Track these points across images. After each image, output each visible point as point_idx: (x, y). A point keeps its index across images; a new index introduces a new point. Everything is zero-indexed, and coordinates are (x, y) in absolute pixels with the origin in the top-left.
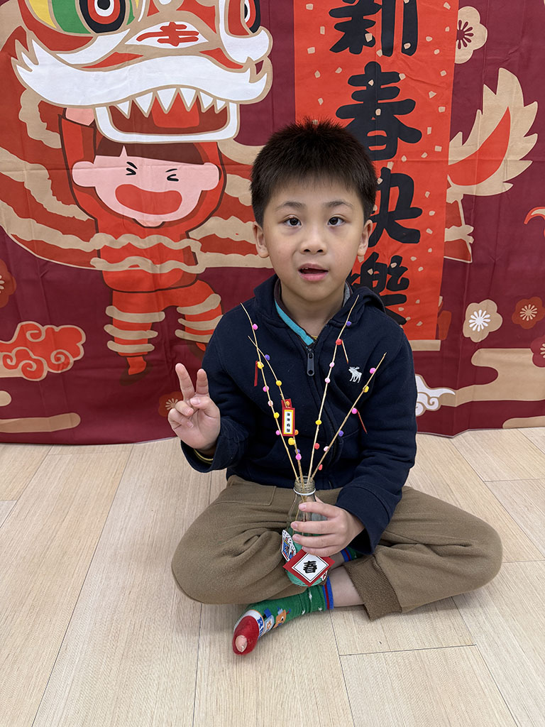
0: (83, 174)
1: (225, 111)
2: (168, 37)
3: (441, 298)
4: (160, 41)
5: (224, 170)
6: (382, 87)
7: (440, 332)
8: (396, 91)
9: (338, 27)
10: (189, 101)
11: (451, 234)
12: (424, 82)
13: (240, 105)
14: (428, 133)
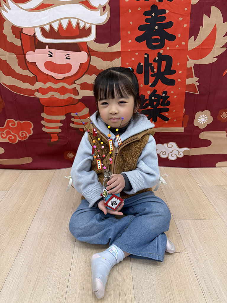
0: (30, 57)
1: (90, 29)
3: (184, 109)
5: (90, 54)
6: (158, 16)
7: (184, 124)
8: (164, 18)
10: (74, 24)
11: (189, 81)
12: (177, 14)
13: (96, 26)
14: (179, 37)
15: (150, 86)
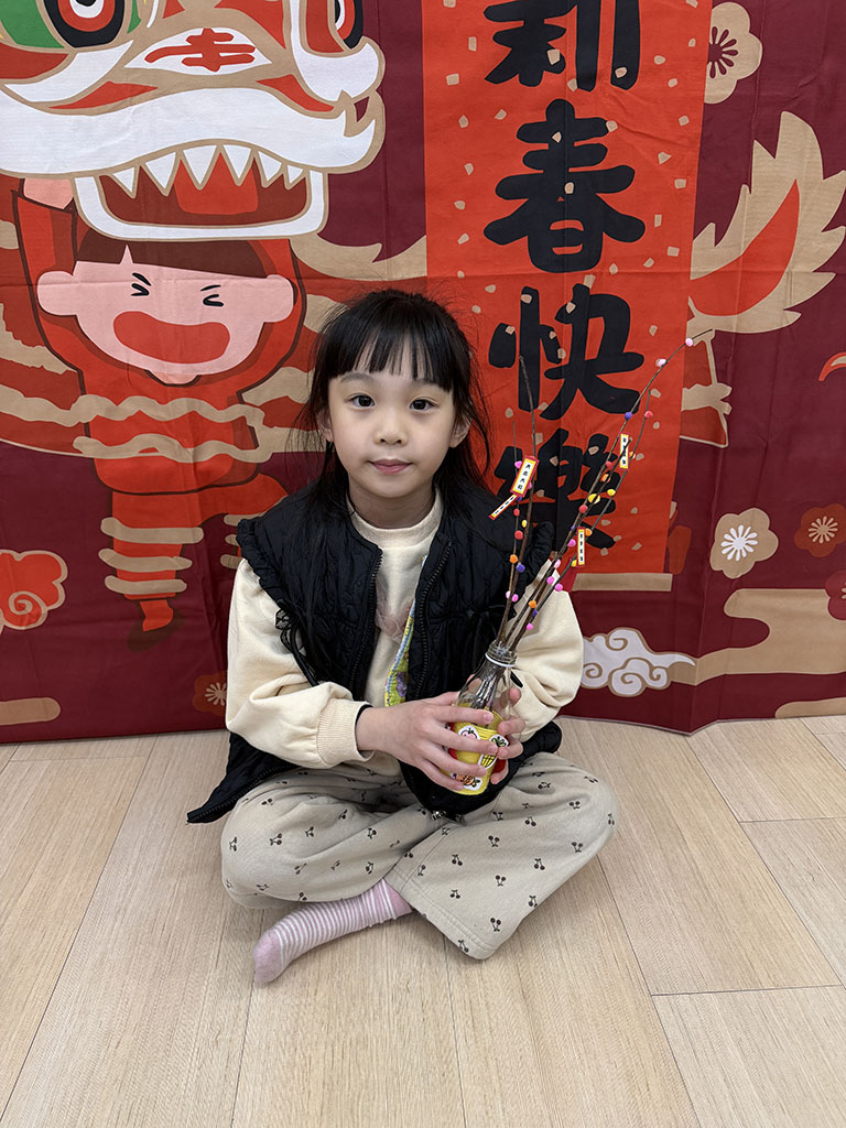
0: (56, 292)
1: (302, 186)
2: (200, 56)
3: (674, 504)
4: (187, 62)
5: (302, 287)
6: (576, 144)
7: (671, 561)
8: (600, 152)
9: (499, 38)
10: (239, 168)
11: (694, 398)
12: (649, 136)
13: (329, 175)
14: (656, 225)
15: (544, 414)
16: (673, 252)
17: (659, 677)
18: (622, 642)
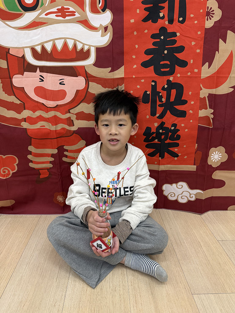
0: (18, 81)
1: (89, 51)
2: (60, 14)
3: (197, 145)
4: (57, 16)
5: (88, 80)
6: (168, 39)
7: (196, 162)
8: (175, 42)
9: (146, 9)
10: (71, 45)
11: (202, 113)
12: (189, 37)
13: (96, 48)
14: (191, 63)
15: (158, 117)
16: (196, 70)
17: (192, 197)
18: (181, 186)
